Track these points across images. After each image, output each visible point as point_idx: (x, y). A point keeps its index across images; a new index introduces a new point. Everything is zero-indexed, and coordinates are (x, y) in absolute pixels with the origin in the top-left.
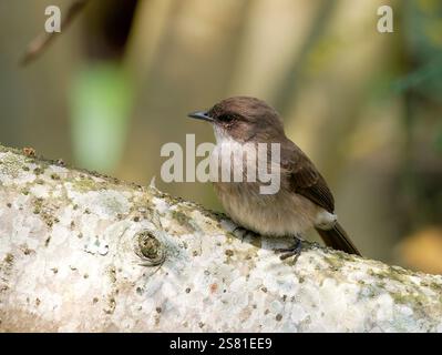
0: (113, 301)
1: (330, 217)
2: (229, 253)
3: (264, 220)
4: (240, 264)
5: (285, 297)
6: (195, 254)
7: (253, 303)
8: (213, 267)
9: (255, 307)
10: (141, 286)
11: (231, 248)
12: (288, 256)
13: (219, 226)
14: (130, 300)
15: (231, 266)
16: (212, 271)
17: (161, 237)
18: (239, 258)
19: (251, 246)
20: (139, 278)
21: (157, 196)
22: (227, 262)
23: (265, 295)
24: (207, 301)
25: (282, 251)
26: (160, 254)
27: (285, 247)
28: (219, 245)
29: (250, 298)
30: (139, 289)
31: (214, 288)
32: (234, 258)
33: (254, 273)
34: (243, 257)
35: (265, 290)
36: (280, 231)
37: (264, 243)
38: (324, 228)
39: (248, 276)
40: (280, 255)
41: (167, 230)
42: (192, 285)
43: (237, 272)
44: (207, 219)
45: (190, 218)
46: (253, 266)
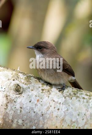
0: (7, 105)
1: (73, 78)
2: (43, 90)
3: (52, 79)
4: (46, 93)
5: (60, 103)
6: (32, 90)
7: (50, 105)
8: (38, 94)
9: (51, 106)
10: (15, 101)
11: (43, 88)
12: (61, 90)
13: (39, 82)
14: (12, 105)
15: (43, 94)
16: (37, 96)
17: (21, 85)
18: (45, 91)
19: (49, 88)
20: (15, 98)
21: (20, 72)
22: (42, 93)
23: (54, 103)
24: (36, 105)
25: (59, 89)
26: (21, 91)
27: (60, 87)
28: (40, 87)
29: (49, 103)
30: (15, 102)
31: (38, 101)
32: (44, 91)
33: (50, 96)
34: (47, 91)
35: (54, 101)
36: (58, 83)
37: (53, 87)
38: (72, 81)
39: (49, 97)
40: (59, 90)
41: (23, 83)
42: (31, 100)
43: (45, 96)
44: (36, 79)
45: (30, 79)
46: (50, 94)
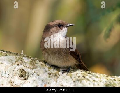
2: (50, 74)
4: (54, 77)
6: (38, 75)
11: (50, 72)
13: (46, 65)
15: (51, 78)
16: (44, 80)
17: (27, 70)
18: (53, 75)
19: (57, 71)
20: (20, 84)
21: (24, 56)
22: (49, 77)
26: (27, 76)
28: (46, 71)
31: (45, 86)
32: (51, 75)
33: (58, 80)
34: (54, 75)
35: (62, 85)
39: (56, 81)
41: (28, 68)
42: (38, 85)
43: (53, 80)
44: (41, 63)
45: (36, 63)
46: (58, 78)
